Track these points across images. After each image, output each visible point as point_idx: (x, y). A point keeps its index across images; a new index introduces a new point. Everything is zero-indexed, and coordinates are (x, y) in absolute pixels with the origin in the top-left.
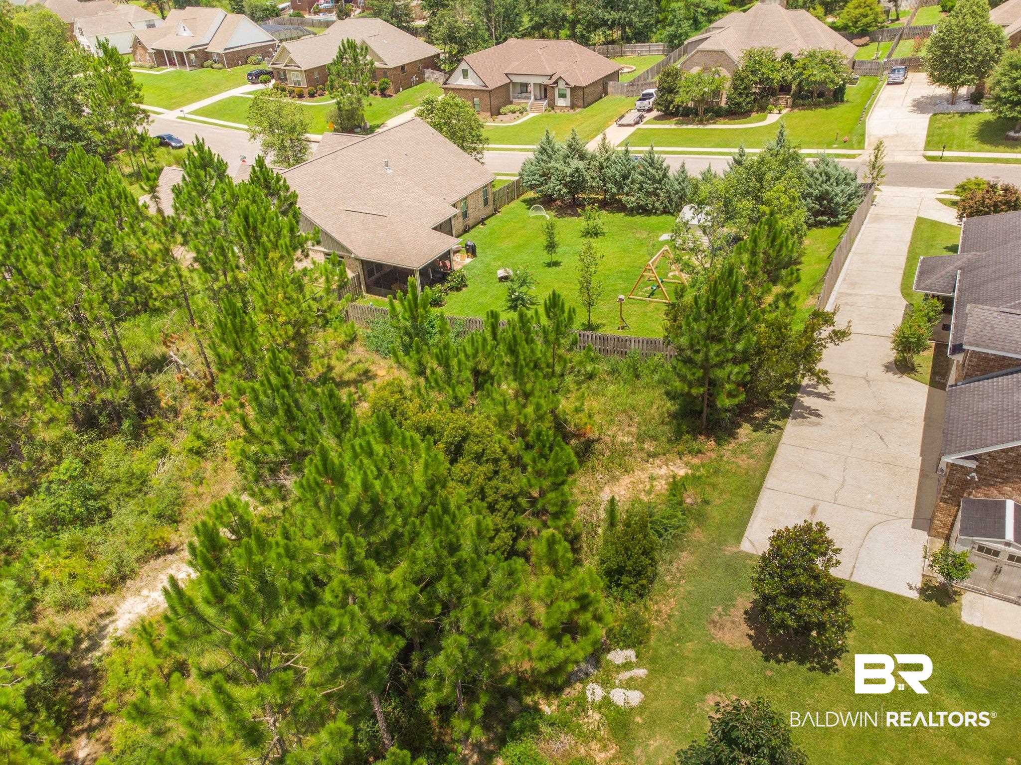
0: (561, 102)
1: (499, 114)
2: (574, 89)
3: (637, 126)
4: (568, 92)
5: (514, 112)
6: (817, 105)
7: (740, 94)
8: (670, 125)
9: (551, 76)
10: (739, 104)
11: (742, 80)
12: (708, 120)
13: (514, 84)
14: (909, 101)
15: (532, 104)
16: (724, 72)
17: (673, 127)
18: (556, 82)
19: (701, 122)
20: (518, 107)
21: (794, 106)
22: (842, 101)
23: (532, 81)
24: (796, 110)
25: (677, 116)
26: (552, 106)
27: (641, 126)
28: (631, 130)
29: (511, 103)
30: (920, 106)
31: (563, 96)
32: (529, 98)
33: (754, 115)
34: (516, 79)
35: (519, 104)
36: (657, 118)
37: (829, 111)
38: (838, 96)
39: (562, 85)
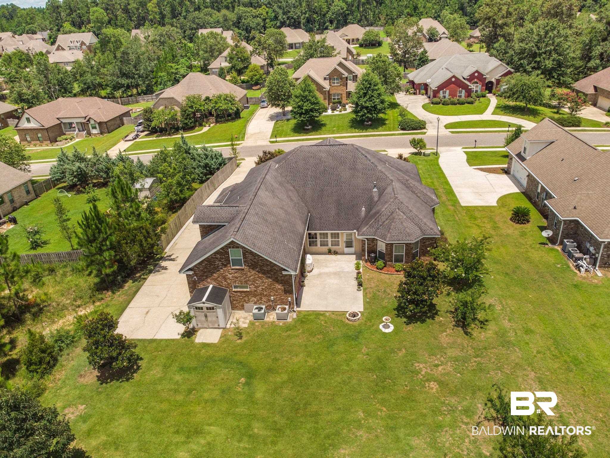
0: (94, 131)
1: (57, 141)
2: (100, 124)
3: (135, 141)
4: (97, 126)
5: (66, 139)
6: (228, 121)
7: (186, 119)
8: (153, 138)
9: (86, 117)
10: (186, 124)
11: (185, 111)
12: (173, 133)
13: (64, 124)
14: (268, 115)
15: (77, 134)
16: (176, 108)
17: (155, 138)
18: (88, 121)
19: (169, 135)
20: (69, 137)
21: (217, 122)
22: (240, 118)
23: (75, 121)
24: (218, 124)
25: (157, 133)
26: (89, 134)
27: (137, 140)
28: (132, 142)
29: (65, 134)
30: (272, 118)
31: (94, 128)
32: (75, 131)
33: (197, 128)
34: (64, 121)
35: (69, 134)
36: (146, 135)
37: (234, 123)
38: (237, 115)
39: (92, 122)
